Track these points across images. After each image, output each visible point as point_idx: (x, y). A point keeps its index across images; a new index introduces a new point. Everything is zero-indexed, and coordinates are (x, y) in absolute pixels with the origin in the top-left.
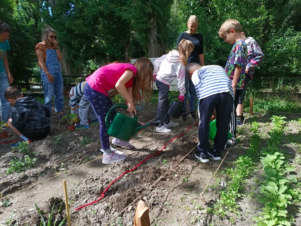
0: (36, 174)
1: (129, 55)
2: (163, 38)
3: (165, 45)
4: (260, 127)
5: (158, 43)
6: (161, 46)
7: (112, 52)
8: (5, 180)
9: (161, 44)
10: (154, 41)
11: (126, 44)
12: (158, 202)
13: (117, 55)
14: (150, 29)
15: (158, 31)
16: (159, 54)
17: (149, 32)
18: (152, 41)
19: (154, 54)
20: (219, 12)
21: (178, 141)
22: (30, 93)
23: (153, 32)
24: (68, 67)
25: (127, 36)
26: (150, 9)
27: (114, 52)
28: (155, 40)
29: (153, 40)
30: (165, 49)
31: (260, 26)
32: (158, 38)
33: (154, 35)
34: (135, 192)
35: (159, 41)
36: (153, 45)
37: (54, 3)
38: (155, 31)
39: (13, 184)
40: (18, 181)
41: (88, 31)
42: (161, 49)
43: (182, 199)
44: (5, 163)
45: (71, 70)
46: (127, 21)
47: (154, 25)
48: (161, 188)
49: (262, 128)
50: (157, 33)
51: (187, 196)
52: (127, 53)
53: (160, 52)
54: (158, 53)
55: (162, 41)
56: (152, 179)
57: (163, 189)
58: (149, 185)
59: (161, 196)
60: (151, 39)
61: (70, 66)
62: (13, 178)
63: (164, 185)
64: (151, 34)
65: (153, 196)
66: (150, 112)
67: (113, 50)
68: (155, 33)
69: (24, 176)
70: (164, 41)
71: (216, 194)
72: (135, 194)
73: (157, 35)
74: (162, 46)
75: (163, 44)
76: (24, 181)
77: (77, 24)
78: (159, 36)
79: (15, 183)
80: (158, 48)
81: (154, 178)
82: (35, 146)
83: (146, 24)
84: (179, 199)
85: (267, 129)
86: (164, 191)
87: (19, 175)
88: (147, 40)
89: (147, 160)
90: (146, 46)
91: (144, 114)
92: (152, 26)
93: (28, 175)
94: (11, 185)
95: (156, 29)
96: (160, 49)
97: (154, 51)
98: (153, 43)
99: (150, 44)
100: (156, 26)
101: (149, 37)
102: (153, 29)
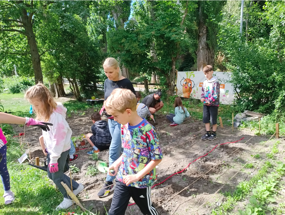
0: (103, 179)
1: (176, 68)
2: (211, 45)
3: (213, 51)
5: (207, 49)
8: (87, 181)
9: (210, 50)
10: (203, 48)
11: (173, 59)
12: (171, 210)
13: (165, 69)
14: (199, 36)
15: (207, 38)
16: (207, 60)
17: (198, 39)
18: (201, 47)
19: (202, 60)
21: (201, 161)
22: (97, 100)
23: (202, 39)
24: (126, 70)
26: (196, 27)
27: (164, 66)
28: (204, 46)
32: (207, 45)
33: (203, 42)
34: (157, 201)
35: (208, 47)
36: (201, 51)
37: (117, 16)
38: (204, 38)
39: (90, 184)
40: (93, 183)
41: (142, 51)
42: (210, 54)
43: (187, 210)
44: (85, 167)
45: (129, 72)
46: (175, 42)
47: (203, 33)
48: (176, 200)
50: (206, 40)
51: (191, 208)
52: (174, 67)
53: (209, 58)
54: (206, 58)
55: (211, 47)
56: (171, 193)
57: (177, 201)
58: (169, 197)
59: (174, 206)
60: (200, 45)
61: (129, 69)
62: (91, 181)
63: (178, 198)
64: (201, 41)
65: (169, 205)
66: (187, 126)
67: (162, 64)
68: (204, 40)
69: (97, 180)
71: (210, 210)
72: (157, 203)
73: (206, 42)
74: (211, 51)
75: (212, 50)
76: (96, 183)
77: (134, 46)
78: (208, 42)
79: (92, 184)
80: (206, 54)
81: (173, 192)
82: (102, 155)
84: (185, 210)
86: (177, 202)
87: (94, 179)
88: (196, 46)
89: (172, 176)
90: (195, 52)
91: (182, 129)
92: (202, 34)
93: (99, 179)
94: (90, 185)
95: (205, 37)
96: (208, 55)
97: (202, 56)
98: (201, 49)
99: (199, 51)
100: (205, 34)
101: (197, 44)
102: (202, 37)
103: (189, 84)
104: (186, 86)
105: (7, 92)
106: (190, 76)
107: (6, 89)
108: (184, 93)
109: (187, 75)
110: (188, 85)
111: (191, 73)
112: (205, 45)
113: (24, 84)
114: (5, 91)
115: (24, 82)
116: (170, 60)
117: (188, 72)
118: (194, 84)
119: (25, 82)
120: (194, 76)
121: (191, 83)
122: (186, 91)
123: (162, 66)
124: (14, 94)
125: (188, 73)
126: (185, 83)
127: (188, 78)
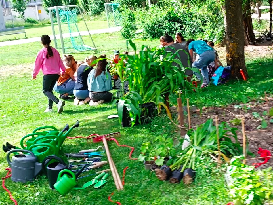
105: (141, 36)
107: (139, 31)
113: (170, 21)
114: (138, 34)
115: (170, 16)
119: (172, 15)
124: (153, 40)
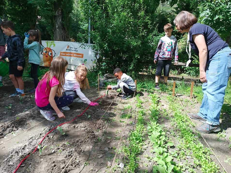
2: (66, 26)
3: (68, 31)
4: (142, 104)
5: (62, 29)
6: (65, 32)
7: (18, 32)
9: (65, 30)
11: (32, 26)
14: (55, 16)
17: (54, 19)
19: (59, 38)
20: (110, 11)
23: (58, 19)
25: (33, 19)
27: (21, 32)
29: (58, 26)
30: (69, 34)
31: (141, 27)
32: (63, 25)
33: (59, 22)
35: (63, 27)
36: (58, 30)
38: (60, 19)
46: (33, 6)
49: (144, 104)
50: (62, 20)
53: (64, 37)
54: (62, 37)
60: (56, 24)
64: (57, 21)
70: (67, 28)
73: (61, 22)
75: (67, 30)
78: (64, 23)
80: (62, 33)
83: (51, 12)
85: (147, 105)
88: (53, 25)
90: (52, 31)
95: (60, 17)
96: (64, 35)
97: (59, 35)
98: (58, 28)
99: (55, 29)
100: (60, 15)
101: (54, 23)
102: (58, 17)
103: (50, 53)
104: (47, 55)
106: (51, 45)
108: (44, 62)
109: (47, 44)
110: (48, 54)
111: (52, 42)
112: (60, 25)
116: (28, 27)
117: (48, 41)
118: (55, 53)
120: (54, 46)
121: (52, 52)
122: (47, 61)
123: (19, 32)
125: (49, 43)
126: (45, 52)
127: (49, 47)
